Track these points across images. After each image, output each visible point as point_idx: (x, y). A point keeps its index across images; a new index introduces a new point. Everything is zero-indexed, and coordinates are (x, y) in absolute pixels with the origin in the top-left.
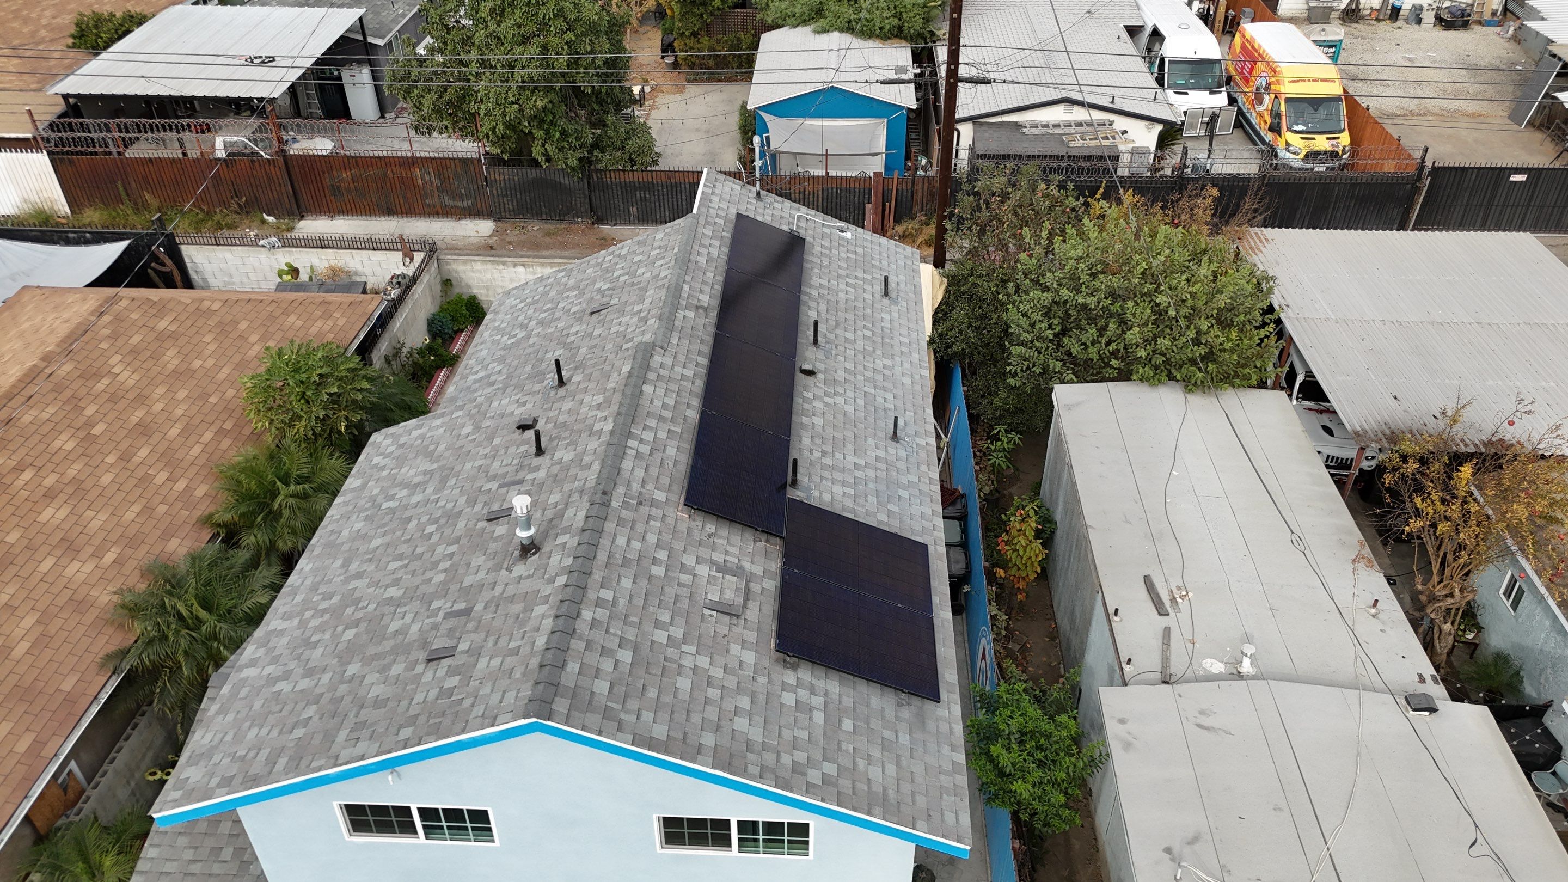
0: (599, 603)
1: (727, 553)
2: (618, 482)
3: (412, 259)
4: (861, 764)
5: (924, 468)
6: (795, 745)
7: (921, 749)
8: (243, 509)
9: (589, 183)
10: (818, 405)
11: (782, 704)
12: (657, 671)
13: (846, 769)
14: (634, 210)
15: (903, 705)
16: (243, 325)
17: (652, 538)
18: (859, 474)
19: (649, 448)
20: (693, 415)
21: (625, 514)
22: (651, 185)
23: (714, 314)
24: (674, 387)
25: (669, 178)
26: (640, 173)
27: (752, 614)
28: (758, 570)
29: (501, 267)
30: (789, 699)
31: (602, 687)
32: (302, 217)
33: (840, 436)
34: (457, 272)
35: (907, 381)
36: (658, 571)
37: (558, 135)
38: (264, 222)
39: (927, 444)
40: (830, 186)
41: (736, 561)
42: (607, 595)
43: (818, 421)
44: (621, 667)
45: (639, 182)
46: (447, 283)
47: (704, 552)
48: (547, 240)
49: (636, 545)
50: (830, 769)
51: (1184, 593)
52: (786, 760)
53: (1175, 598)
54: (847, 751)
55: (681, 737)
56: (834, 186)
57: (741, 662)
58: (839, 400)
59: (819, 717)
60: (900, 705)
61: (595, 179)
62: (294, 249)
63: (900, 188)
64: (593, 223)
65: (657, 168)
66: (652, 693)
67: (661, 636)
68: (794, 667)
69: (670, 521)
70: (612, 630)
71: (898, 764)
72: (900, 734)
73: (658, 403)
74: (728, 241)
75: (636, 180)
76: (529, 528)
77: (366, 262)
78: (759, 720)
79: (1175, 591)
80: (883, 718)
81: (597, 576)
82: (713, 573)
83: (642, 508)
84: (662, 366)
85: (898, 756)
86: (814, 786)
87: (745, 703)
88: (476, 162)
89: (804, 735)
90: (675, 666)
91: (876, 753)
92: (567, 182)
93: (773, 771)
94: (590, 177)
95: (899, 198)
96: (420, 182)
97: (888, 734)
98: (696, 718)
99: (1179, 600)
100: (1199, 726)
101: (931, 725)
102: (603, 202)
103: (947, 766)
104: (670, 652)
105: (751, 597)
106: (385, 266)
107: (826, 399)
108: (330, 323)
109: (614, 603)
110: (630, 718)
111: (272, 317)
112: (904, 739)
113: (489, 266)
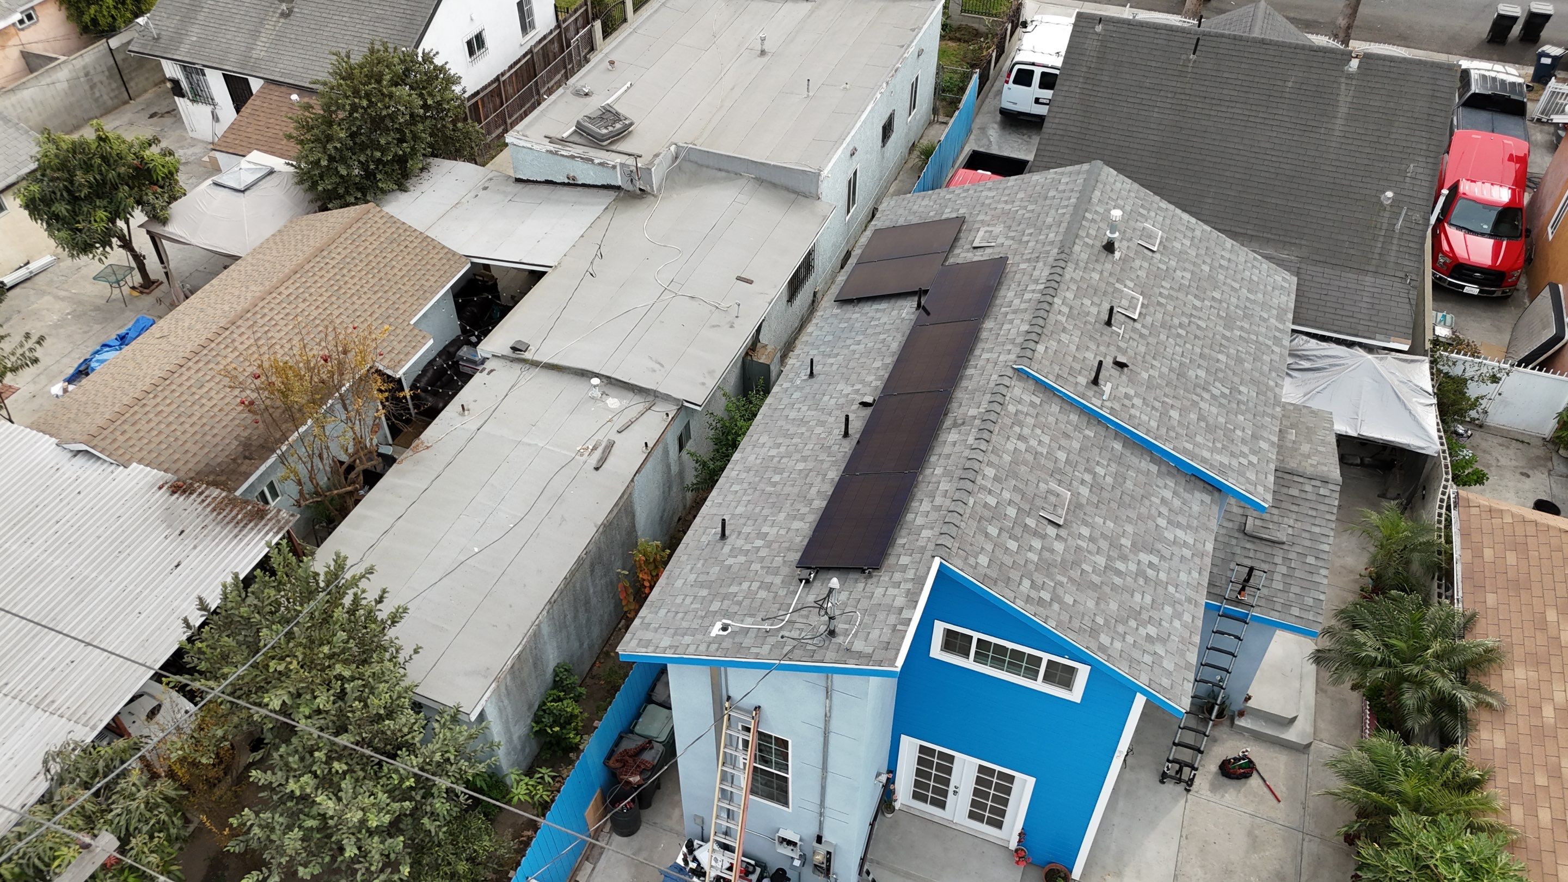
12: (1035, 195)
19: (1028, 289)
21: (1049, 248)
23: (946, 424)
24: (1000, 340)
42: (1061, 211)
44: (1054, 190)
58: (847, 391)
70: (1059, 200)
79: (587, 454)
90: (1024, 200)
99: (591, 447)
100: (663, 366)
104: (1026, 204)
109: (1057, 210)
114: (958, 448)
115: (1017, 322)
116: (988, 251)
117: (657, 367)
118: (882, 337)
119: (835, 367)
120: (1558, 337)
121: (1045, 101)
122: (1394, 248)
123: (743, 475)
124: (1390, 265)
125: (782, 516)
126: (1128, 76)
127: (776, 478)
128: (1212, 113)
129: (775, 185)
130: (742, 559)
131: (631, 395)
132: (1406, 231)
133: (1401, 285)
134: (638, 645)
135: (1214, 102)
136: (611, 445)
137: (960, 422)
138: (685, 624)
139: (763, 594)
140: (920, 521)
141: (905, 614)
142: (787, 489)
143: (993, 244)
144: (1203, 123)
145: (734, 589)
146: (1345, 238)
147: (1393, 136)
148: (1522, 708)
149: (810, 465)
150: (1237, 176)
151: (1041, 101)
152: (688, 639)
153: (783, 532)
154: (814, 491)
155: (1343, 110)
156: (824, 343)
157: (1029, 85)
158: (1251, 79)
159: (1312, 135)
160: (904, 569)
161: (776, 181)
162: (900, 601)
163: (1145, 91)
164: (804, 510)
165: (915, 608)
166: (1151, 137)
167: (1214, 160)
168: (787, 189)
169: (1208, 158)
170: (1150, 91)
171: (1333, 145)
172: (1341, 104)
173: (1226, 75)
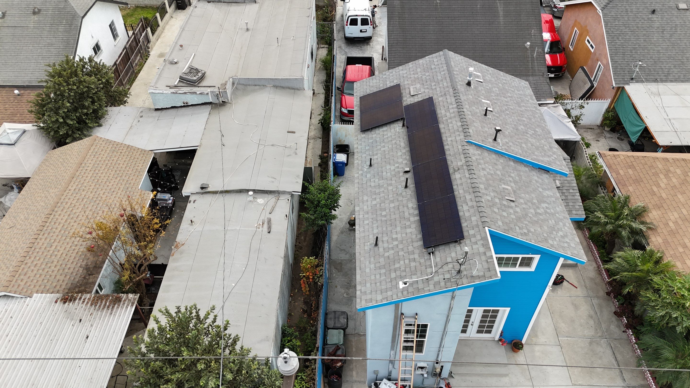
12: (426, 69)
18: (383, 145)
19: (450, 108)
21: (448, 89)
24: (451, 131)
42: (443, 73)
43: (399, 154)
47: (424, 94)
70: (438, 69)
99: (261, 224)
100: (276, 179)
114: (464, 180)
115: (454, 122)
116: (419, 96)
117: (273, 180)
118: (394, 142)
119: (379, 160)
120: (592, 86)
121: (364, 31)
122: (536, 64)
123: (366, 216)
124: (537, 71)
125: (398, 229)
126: (415, 14)
127: (384, 213)
128: (453, 23)
129: (283, 88)
130: (392, 252)
131: (267, 195)
132: (538, 57)
133: (543, 78)
134: (366, 302)
135: (452, 18)
136: (269, 221)
137: (457, 169)
138: (384, 287)
139: (413, 264)
140: (467, 214)
141: (488, 254)
142: (393, 217)
143: (420, 93)
144: (451, 27)
145: (397, 266)
146: (517, 64)
147: (523, 20)
148: (662, 226)
149: (397, 204)
150: (470, 47)
151: (363, 31)
152: (390, 293)
153: (404, 235)
154: (406, 214)
155: (501, 13)
156: (366, 150)
157: (357, 25)
158: (463, 7)
159: (493, 25)
160: (474, 236)
161: (283, 85)
162: (482, 250)
163: (424, 18)
164: (408, 223)
165: (491, 250)
166: (432, 37)
167: (460, 42)
168: (289, 88)
169: (457, 42)
170: (426, 18)
171: (502, 28)
172: (500, 11)
173: (453, 7)
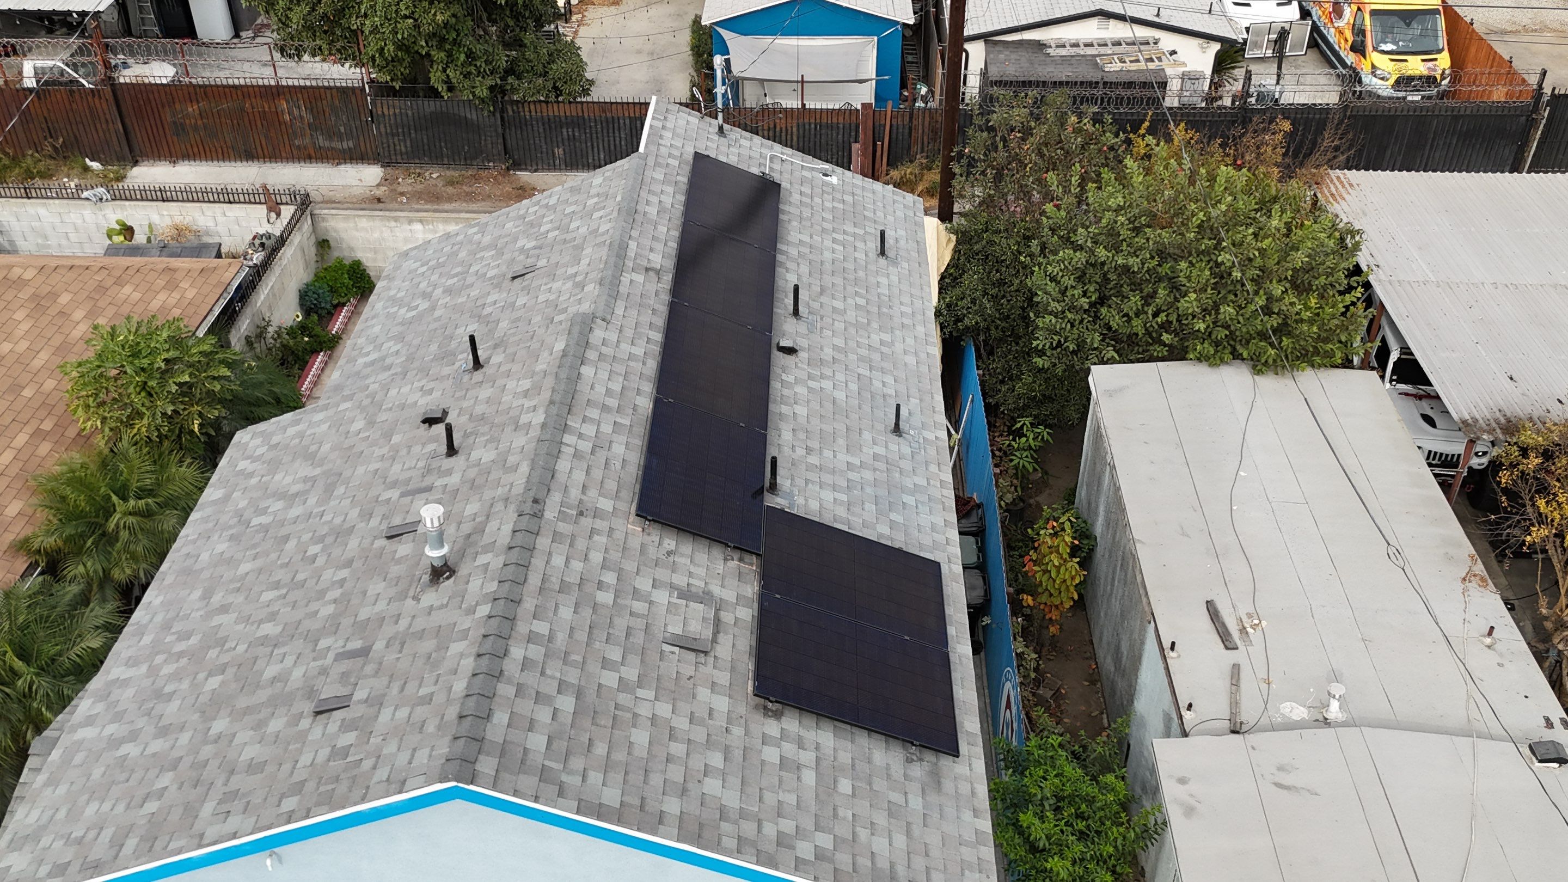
0: (532, 638)
1: (690, 574)
2: (552, 487)
3: (278, 215)
4: (863, 834)
5: (933, 468)
6: (780, 813)
7: (936, 815)
8: (69, 531)
9: (502, 118)
10: (801, 390)
11: (762, 760)
12: (606, 721)
13: (844, 840)
14: (559, 152)
15: (912, 760)
16: (64, 299)
17: (596, 557)
18: (853, 476)
19: (591, 445)
20: (645, 404)
21: (563, 527)
22: (581, 121)
23: (668, 278)
24: (620, 369)
25: (604, 111)
26: (567, 106)
27: (724, 650)
28: (729, 595)
29: (393, 224)
30: (771, 754)
31: (537, 742)
32: (136, 163)
33: (828, 428)
34: (335, 231)
35: (911, 360)
36: (605, 598)
37: (462, 57)
38: (86, 169)
39: (936, 437)
40: (806, 121)
41: (703, 585)
42: (542, 628)
43: (801, 410)
44: (561, 718)
45: (566, 117)
46: (323, 245)
47: (662, 574)
48: (450, 190)
49: (577, 565)
50: (824, 840)
51: (1256, 622)
52: (770, 830)
53: (1245, 628)
54: (844, 819)
55: (637, 802)
56: (812, 121)
57: (711, 710)
58: (827, 384)
59: (809, 777)
60: (909, 761)
61: (511, 113)
62: (127, 203)
63: (894, 123)
64: (508, 169)
65: (589, 99)
66: (601, 749)
67: (610, 679)
68: (778, 715)
69: (619, 535)
70: (548, 672)
71: (909, 834)
72: (910, 796)
73: (600, 389)
74: (684, 187)
75: (562, 114)
76: (442, 546)
77: (220, 219)
78: (735, 781)
79: (1245, 619)
80: (889, 776)
81: (529, 604)
82: (674, 600)
83: (583, 520)
84: (604, 342)
85: (908, 824)
86: (805, 862)
87: (716, 759)
88: (358, 92)
89: (791, 799)
90: (629, 715)
91: (881, 819)
92: (475, 117)
93: (753, 844)
94: (503, 111)
95: (894, 136)
96: (287, 117)
97: (897, 797)
98: (656, 780)
99: (1250, 630)
100: (1276, 784)
101: (948, 785)
102: (521, 143)
103: (969, 836)
104: (623, 698)
105: (721, 628)
106: (244, 224)
107: (811, 384)
108: (176, 295)
109: (551, 639)
110: (572, 780)
111: (101, 289)
112: (916, 802)
113: (377, 223)
114: (646, 243)
117: (1287, 780)
119: (867, 436)
137: (652, 273)
